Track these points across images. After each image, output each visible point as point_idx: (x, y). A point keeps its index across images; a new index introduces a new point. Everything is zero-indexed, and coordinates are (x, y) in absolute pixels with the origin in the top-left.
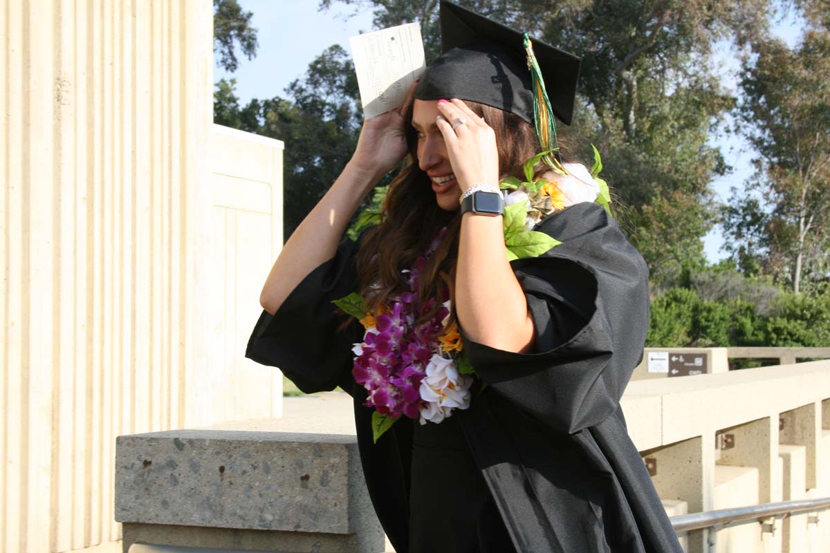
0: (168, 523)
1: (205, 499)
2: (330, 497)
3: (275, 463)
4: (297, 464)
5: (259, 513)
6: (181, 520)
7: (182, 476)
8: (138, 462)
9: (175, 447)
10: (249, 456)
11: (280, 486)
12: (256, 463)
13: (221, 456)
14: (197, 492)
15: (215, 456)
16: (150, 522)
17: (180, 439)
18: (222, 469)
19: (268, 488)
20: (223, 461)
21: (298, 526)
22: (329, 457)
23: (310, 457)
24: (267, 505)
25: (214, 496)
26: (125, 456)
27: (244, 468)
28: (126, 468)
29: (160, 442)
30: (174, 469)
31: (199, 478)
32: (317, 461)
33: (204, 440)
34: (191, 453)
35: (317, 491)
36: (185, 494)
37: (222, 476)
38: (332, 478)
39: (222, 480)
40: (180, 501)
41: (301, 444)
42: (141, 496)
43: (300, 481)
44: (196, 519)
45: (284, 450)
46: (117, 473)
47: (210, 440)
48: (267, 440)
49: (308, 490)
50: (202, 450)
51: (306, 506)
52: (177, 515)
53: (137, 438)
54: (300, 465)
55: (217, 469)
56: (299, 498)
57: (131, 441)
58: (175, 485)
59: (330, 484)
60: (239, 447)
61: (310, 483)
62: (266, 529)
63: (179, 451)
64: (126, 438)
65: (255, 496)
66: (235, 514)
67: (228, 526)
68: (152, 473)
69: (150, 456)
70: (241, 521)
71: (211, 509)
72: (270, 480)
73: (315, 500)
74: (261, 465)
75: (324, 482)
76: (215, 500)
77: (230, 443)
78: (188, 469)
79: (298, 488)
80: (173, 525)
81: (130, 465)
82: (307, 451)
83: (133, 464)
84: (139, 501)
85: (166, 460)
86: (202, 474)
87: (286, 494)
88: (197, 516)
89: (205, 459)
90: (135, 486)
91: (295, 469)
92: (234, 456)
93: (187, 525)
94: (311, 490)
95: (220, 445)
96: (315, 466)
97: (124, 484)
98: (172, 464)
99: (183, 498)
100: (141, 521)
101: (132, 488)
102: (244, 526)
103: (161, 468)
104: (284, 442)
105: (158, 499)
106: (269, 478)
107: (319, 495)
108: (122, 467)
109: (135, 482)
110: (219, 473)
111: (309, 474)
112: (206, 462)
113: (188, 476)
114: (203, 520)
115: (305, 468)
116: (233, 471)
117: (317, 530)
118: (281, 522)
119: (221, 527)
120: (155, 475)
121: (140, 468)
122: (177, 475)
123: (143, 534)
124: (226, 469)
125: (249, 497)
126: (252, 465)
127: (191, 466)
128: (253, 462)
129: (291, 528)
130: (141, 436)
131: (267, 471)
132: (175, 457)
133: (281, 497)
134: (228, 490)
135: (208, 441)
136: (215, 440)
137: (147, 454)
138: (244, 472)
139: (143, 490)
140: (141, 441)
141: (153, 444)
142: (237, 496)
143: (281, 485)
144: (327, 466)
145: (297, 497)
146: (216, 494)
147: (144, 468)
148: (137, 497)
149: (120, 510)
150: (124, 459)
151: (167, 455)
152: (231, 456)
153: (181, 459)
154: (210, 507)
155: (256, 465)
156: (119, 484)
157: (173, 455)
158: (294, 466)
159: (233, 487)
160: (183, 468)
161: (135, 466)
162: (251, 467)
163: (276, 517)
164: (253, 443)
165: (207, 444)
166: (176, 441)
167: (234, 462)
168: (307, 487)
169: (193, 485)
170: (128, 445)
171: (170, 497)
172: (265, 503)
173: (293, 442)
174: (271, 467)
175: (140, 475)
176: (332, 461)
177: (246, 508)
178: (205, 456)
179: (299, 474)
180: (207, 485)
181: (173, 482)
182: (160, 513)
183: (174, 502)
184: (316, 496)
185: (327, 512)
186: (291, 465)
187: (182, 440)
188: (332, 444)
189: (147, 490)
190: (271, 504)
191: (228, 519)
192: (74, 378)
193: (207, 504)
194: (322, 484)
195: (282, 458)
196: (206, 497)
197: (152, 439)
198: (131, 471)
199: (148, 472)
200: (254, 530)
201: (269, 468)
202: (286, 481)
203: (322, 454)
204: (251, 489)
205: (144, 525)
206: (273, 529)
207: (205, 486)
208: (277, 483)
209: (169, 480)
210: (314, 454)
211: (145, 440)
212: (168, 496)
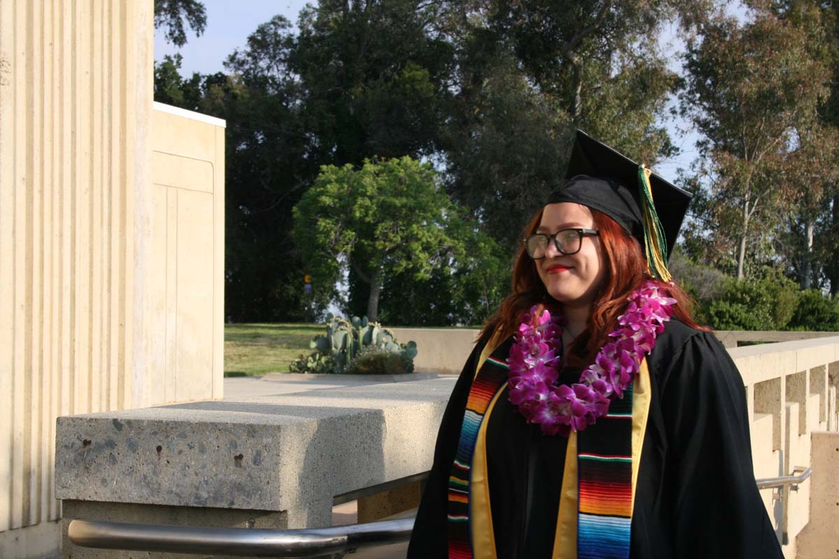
0: (108, 501)
1: (142, 477)
2: (263, 475)
3: (210, 442)
4: (231, 444)
5: (194, 490)
6: (120, 497)
7: (121, 455)
8: (77, 442)
9: (114, 427)
10: (186, 437)
11: (214, 465)
12: (192, 443)
13: (158, 436)
14: (135, 471)
15: (153, 436)
16: (89, 499)
17: (119, 420)
18: (159, 449)
19: (204, 467)
20: (160, 441)
21: (232, 503)
22: (262, 437)
23: (244, 438)
24: (203, 483)
25: (151, 474)
26: (65, 436)
27: (180, 448)
28: (66, 447)
29: (99, 422)
30: (113, 448)
31: (137, 457)
32: (252, 441)
33: (142, 421)
34: (129, 433)
35: (250, 469)
36: (124, 473)
37: (159, 455)
38: (264, 457)
40: (118, 479)
41: (234, 425)
42: (80, 474)
43: (233, 460)
44: (134, 496)
45: (219, 430)
46: (57, 452)
47: (148, 421)
48: (203, 421)
49: (242, 469)
50: (140, 430)
51: (239, 484)
52: (116, 493)
53: (77, 418)
54: (234, 445)
55: (155, 448)
56: (233, 477)
57: (71, 422)
58: (114, 464)
59: (263, 463)
60: (176, 428)
61: (244, 462)
62: (202, 506)
63: (118, 432)
64: (67, 419)
65: (191, 475)
66: (172, 491)
67: (165, 503)
68: (91, 451)
69: (90, 435)
70: (178, 498)
71: (148, 487)
72: (205, 459)
73: (249, 478)
74: (197, 445)
75: (257, 461)
76: (152, 478)
77: (167, 424)
78: (127, 448)
79: (232, 467)
80: (113, 502)
81: (70, 445)
82: (241, 431)
84: (78, 479)
85: (105, 440)
86: (140, 453)
87: (221, 473)
88: (136, 494)
89: (144, 439)
90: (74, 464)
91: (229, 448)
92: (171, 436)
93: (124, 502)
94: (245, 469)
95: (157, 426)
96: (248, 446)
97: (65, 462)
98: (111, 444)
99: (121, 476)
100: (81, 498)
101: (72, 466)
102: (180, 502)
103: (100, 448)
104: (218, 423)
105: (97, 477)
106: (205, 457)
107: (252, 474)
108: (62, 446)
109: (75, 460)
110: (156, 452)
111: (243, 454)
112: (143, 442)
113: (126, 456)
114: (141, 497)
115: (239, 448)
116: (170, 450)
117: (250, 507)
118: (216, 499)
119: (158, 504)
120: (95, 454)
121: (80, 448)
122: (115, 454)
123: (83, 511)
124: (163, 448)
125: (185, 475)
126: (188, 445)
127: (130, 446)
128: (189, 442)
129: (226, 506)
130: (80, 417)
131: (202, 451)
132: (114, 437)
133: (216, 475)
134: (164, 469)
135: (146, 422)
136: (152, 421)
137: (87, 434)
138: (180, 452)
139: (82, 468)
140: (80, 422)
141: (92, 424)
142: (174, 474)
143: (216, 464)
144: (260, 446)
146: (154, 473)
147: (83, 447)
148: (77, 476)
149: (60, 487)
150: (65, 438)
151: (106, 435)
152: (168, 436)
153: (118, 437)
154: (148, 484)
155: (192, 445)
156: (59, 463)
157: (111, 435)
158: (228, 446)
159: (169, 465)
160: (122, 447)
161: (75, 445)
163: (211, 495)
164: (189, 424)
165: (145, 424)
166: (115, 422)
167: (171, 442)
168: (241, 466)
169: (131, 464)
170: (69, 425)
171: (109, 475)
172: (200, 482)
173: (227, 423)
174: (207, 447)
175: (80, 454)
176: (265, 441)
177: (182, 486)
178: (142, 436)
179: (233, 454)
180: (145, 464)
181: (111, 461)
182: (99, 491)
183: (113, 480)
184: (249, 475)
185: (259, 489)
186: (226, 445)
187: (121, 420)
188: (265, 426)
189: (87, 468)
190: (206, 482)
191: (165, 496)
192: (13, 358)
193: (145, 482)
194: (255, 463)
195: (217, 438)
196: (144, 475)
197: (91, 420)
198: (71, 450)
199: (88, 451)
200: (190, 507)
201: (205, 448)
202: (221, 461)
203: (255, 435)
204: (187, 468)
205: (84, 502)
206: (208, 506)
207: (143, 464)
208: (212, 462)
209: (108, 459)
210: (247, 435)
211: (85, 421)
212: (107, 474)
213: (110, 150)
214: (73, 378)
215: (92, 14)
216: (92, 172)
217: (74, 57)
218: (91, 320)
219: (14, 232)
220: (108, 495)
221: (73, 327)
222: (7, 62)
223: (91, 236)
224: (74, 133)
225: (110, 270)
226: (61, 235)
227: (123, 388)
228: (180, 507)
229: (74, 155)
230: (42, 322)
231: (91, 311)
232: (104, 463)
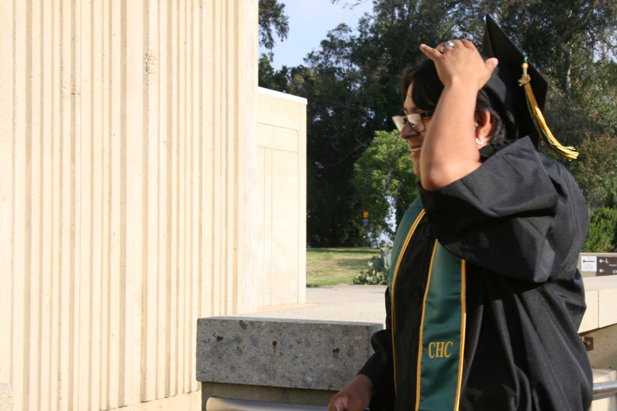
0: (235, 383)
1: (262, 365)
2: (355, 365)
3: (314, 339)
4: (330, 340)
5: (302, 376)
6: (245, 381)
7: (245, 348)
8: (213, 338)
9: (240, 327)
10: (295, 334)
11: (317, 356)
12: (300, 339)
13: (274, 334)
14: (257, 360)
15: (270, 334)
16: (222, 382)
17: (244, 321)
18: (275, 343)
19: (309, 358)
20: (276, 337)
21: (331, 386)
22: (354, 336)
23: (340, 335)
24: (308, 370)
25: (269, 363)
26: (204, 333)
27: (291, 343)
28: (204, 341)
29: (229, 322)
30: (240, 343)
31: (258, 350)
32: (346, 338)
33: (262, 322)
34: (252, 332)
35: (345, 360)
36: (248, 362)
37: (275, 348)
38: (356, 351)
39: (275, 352)
40: (244, 366)
41: (332, 325)
42: (215, 362)
43: (332, 353)
44: (256, 380)
45: (321, 329)
46: (198, 345)
47: (266, 322)
48: (308, 322)
49: (338, 360)
50: (260, 329)
51: (336, 372)
52: (242, 377)
53: (212, 320)
54: (332, 341)
55: (271, 343)
56: (331, 366)
57: (208, 322)
58: (240, 355)
59: (355, 355)
60: (288, 327)
61: (340, 355)
62: (307, 388)
63: (243, 330)
64: (205, 320)
65: (299, 364)
66: (285, 376)
67: (280, 385)
68: (223, 345)
69: (222, 333)
70: (289, 382)
71: (266, 372)
72: (310, 352)
73: (344, 367)
74: (303, 341)
75: (350, 354)
76: (269, 367)
77: (281, 324)
78: (250, 343)
79: (331, 359)
80: (239, 384)
81: (207, 340)
82: (337, 330)
83: (210, 339)
84: (214, 366)
85: (233, 336)
86: (260, 347)
87: (322, 362)
88: (257, 378)
89: (262, 336)
90: (211, 355)
91: (328, 344)
92: (284, 334)
93: (249, 384)
94: (341, 359)
95: (273, 326)
96: (343, 342)
97: (203, 353)
98: (238, 340)
99: (246, 365)
100: (215, 381)
101: (209, 356)
102: (291, 385)
103: (230, 342)
104: (320, 324)
105: (228, 364)
106: (310, 350)
107: (346, 364)
108: (201, 341)
109: (211, 352)
110: (272, 346)
111: (340, 348)
112: (263, 338)
113: (250, 349)
114: (261, 380)
115: (336, 343)
116: (283, 345)
118: (318, 383)
119: (274, 386)
120: (226, 347)
121: (215, 342)
122: (241, 347)
123: (217, 390)
124: (277, 343)
125: (294, 364)
126: (297, 341)
127: (252, 341)
128: (298, 339)
129: (326, 388)
130: (215, 318)
131: (308, 345)
132: (240, 334)
133: (318, 364)
134: (279, 359)
135: (265, 323)
136: (269, 322)
137: (220, 331)
138: (291, 346)
139: (216, 358)
140: (215, 322)
141: (224, 324)
144: (352, 342)
145: (330, 365)
146: (271, 362)
147: (217, 342)
148: (212, 364)
149: (200, 372)
150: (203, 335)
151: (235, 333)
152: (281, 334)
153: (245, 336)
154: (266, 371)
155: (300, 341)
156: (199, 354)
157: (238, 332)
158: (328, 342)
159: (282, 356)
160: (246, 342)
161: (211, 340)
163: (315, 379)
164: (298, 324)
165: (263, 325)
166: (241, 322)
167: (283, 339)
168: (337, 358)
169: (253, 355)
170: (206, 324)
172: (306, 369)
173: (327, 324)
174: (311, 343)
175: (215, 347)
176: (356, 338)
177: (292, 372)
178: (262, 334)
179: (332, 348)
180: (264, 355)
181: (238, 352)
182: (229, 375)
183: (239, 367)
184: (344, 364)
186: (326, 341)
187: (245, 322)
188: (356, 326)
189: (220, 358)
190: (311, 370)
191: (279, 380)
192: (158, 273)
193: (264, 369)
194: (348, 355)
195: (319, 336)
197: (223, 321)
198: (208, 344)
199: (221, 345)
200: (299, 389)
202: (322, 353)
203: (348, 334)
204: (296, 359)
205: (218, 384)
206: (312, 388)
207: (262, 355)
208: (315, 354)
209: (236, 351)
210: (343, 333)
211: (218, 321)
212: (235, 363)
213: (227, 120)
215: (214, 21)
216: (214, 136)
217: (201, 53)
218: (213, 245)
219: (158, 181)
220: (236, 378)
221: (200, 251)
222: (153, 57)
223: (213, 184)
224: (201, 108)
225: (227, 209)
226: (192, 183)
227: (237, 295)
228: (291, 388)
229: (201, 125)
230: (178, 247)
231: (213, 239)
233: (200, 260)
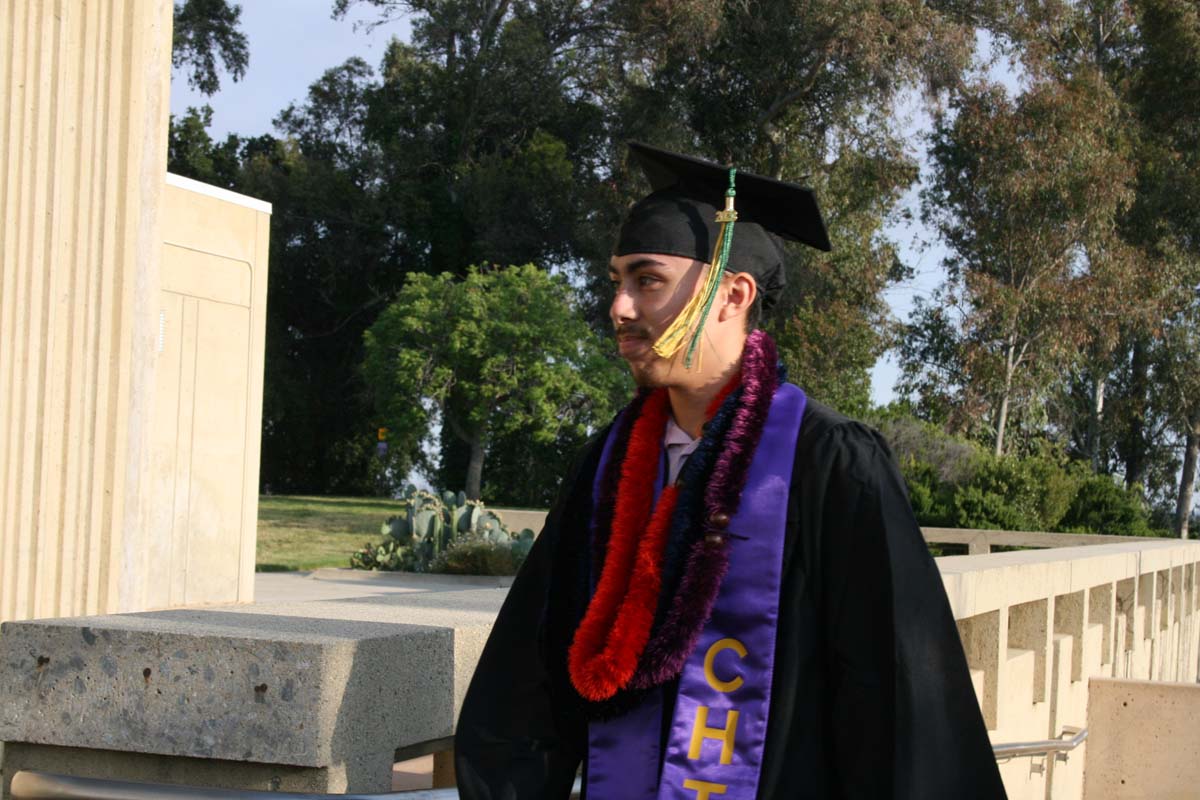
0: (70, 745)
1: (121, 712)
2: (295, 715)
3: (221, 666)
4: (250, 670)
5: (195, 734)
6: (88, 741)
7: (91, 679)
8: (30, 658)
9: (83, 640)
10: (186, 656)
11: (226, 698)
12: (194, 665)
13: (146, 654)
14: (112, 703)
15: (139, 654)
16: (44, 742)
17: (91, 629)
18: (147, 673)
19: (210, 700)
20: (149, 661)
21: (249, 754)
22: (295, 661)
23: (269, 660)
24: (208, 723)
25: (134, 709)
26: (13, 650)
27: (177, 672)
29: (63, 631)
30: (81, 669)
31: (115, 684)
32: (280, 665)
33: (125, 632)
34: (105, 649)
35: (276, 706)
36: (95, 705)
37: (147, 682)
38: (298, 689)
39: (147, 687)
40: (87, 714)
41: (257, 641)
42: (32, 705)
43: (253, 692)
44: (108, 740)
45: (235, 648)
47: (133, 632)
48: (212, 634)
49: (265, 705)
50: (120, 645)
51: (260, 727)
52: (82, 733)
53: (31, 625)
54: (255, 670)
55: (141, 672)
56: (252, 716)
57: (22, 630)
58: (81, 692)
59: (295, 698)
60: (173, 643)
61: (267, 696)
62: (204, 756)
63: (88, 646)
64: (16, 625)
65: (191, 711)
66: (163, 734)
67: (153, 751)
68: (49, 673)
69: (48, 650)
70: (171, 744)
71: (130, 727)
72: (213, 690)
73: (274, 719)
74: (201, 668)
75: (287, 694)
76: (135, 715)
77: (160, 637)
78: (100, 670)
79: (251, 703)
80: (77, 747)
81: (19, 663)
82: (266, 651)
83: (23, 662)
84: (29, 712)
85: (69, 657)
86: (119, 678)
87: (234, 710)
88: (111, 736)
89: (125, 658)
90: (24, 691)
91: (247, 675)
92: (165, 655)
93: (94, 747)
94: (269, 705)
95: (145, 639)
96: (275, 673)
97: (11, 687)
98: (78, 664)
99: (91, 711)
100: (31, 740)
101: (20, 694)
102: (174, 751)
103: (61, 669)
104: (234, 639)
105: (56, 710)
106: (213, 686)
107: (279, 713)
108: (7, 665)
109: (25, 685)
110: (142, 677)
111: (268, 684)
112: (124, 661)
113: (100, 682)
114: (118, 741)
115: (261, 674)
116: (162, 676)
117: (275, 761)
118: (225, 747)
119: (142, 751)
120: (54, 677)
121: (33, 667)
122: (84, 678)
123: (34, 759)
124: (152, 672)
125: (183, 712)
126: (189, 668)
127: (105, 666)
128: (191, 664)
129: (240, 757)
130: (39, 623)
131: (209, 677)
132: (83, 653)
133: (227, 713)
134: (155, 701)
135: (129, 633)
136: (138, 632)
137: (44, 647)
138: (177, 678)
139: (35, 697)
140: (36, 630)
141: (52, 634)
142: (166, 710)
143: (228, 696)
144: (292, 673)
145: (249, 714)
146: (139, 706)
147: (38, 667)
148: (27, 707)
150: (11, 653)
151: (71, 651)
152: (160, 655)
153: (91, 656)
154: (129, 724)
155: (194, 668)
157: (79, 650)
158: (247, 672)
159: (160, 697)
160: (93, 668)
161: (27, 664)
162: (188, 670)
163: (220, 741)
164: (192, 638)
165: (128, 637)
166: (85, 631)
167: (164, 664)
168: (263, 701)
169: (105, 692)
170: (18, 634)
171: (73, 708)
172: (204, 722)
173: (246, 639)
174: (216, 672)
175: (32, 677)
176: (299, 666)
177: (178, 727)
178: (124, 654)
179: (253, 683)
180: (126, 694)
181: (78, 687)
182: (59, 730)
183: (78, 715)
184: (275, 714)
185: (289, 735)
186: (243, 670)
187: (94, 629)
188: (300, 644)
189: (42, 697)
190: (213, 723)
191: (153, 741)
193: (125, 719)
194: (284, 697)
195: (231, 659)
196: (124, 710)
197: (51, 628)
198: (20, 670)
199: (45, 673)
200: (189, 758)
201: (212, 674)
202: (235, 692)
203: (286, 657)
204: (186, 702)
205: (36, 746)
206: (214, 756)
207: (123, 694)
208: (222, 695)
209: (73, 684)
210: (275, 657)
211: (41, 629)
212: (70, 707)
213: (101, 240)
214: (34, 565)
215: (83, 45)
216: (73, 271)
217: (54, 106)
218: (64, 483)
220: (72, 737)
221: (37, 492)
223: (69, 364)
224: (49, 214)
225: (94, 413)
226: (26, 360)
227: (107, 583)
228: (174, 756)
229: (48, 246)
231: (64, 471)
232: (67, 691)
233: (36, 512)
